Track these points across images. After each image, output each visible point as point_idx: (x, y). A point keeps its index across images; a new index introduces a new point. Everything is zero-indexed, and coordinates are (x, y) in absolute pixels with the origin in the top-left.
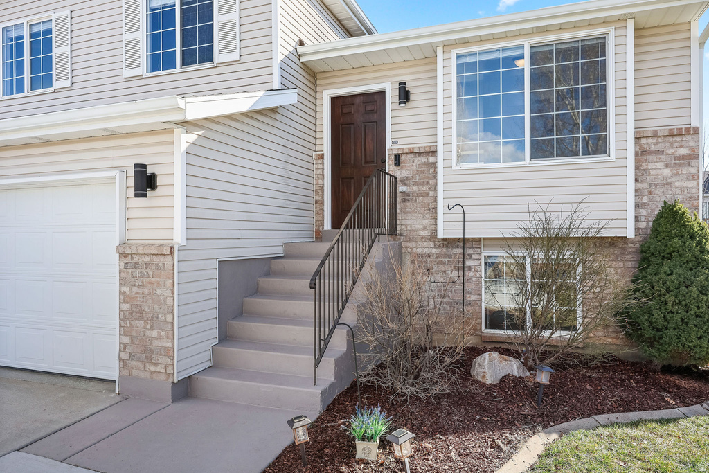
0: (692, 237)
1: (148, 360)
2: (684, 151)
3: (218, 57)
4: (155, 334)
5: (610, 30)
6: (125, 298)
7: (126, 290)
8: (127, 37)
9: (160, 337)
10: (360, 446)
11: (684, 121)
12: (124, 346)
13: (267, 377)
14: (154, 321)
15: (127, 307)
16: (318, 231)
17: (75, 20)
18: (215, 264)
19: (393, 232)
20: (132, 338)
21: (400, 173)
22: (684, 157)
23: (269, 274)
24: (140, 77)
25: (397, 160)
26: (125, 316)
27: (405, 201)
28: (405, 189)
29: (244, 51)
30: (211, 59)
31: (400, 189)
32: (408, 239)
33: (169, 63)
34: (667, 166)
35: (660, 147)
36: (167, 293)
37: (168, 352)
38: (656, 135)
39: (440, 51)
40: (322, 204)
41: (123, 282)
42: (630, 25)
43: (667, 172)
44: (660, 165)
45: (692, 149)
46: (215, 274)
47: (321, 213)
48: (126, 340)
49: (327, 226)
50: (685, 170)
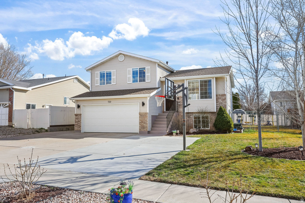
0: (223, 111)
1: (144, 128)
2: (224, 98)
3: (146, 81)
4: (145, 125)
5: (212, 79)
6: (140, 120)
7: (140, 119)
8: (128, 76)
9: (146, 125)
10: (173, 134)
11: (224, 93)
12: (140, 127)
13: (160, 130)
14: (145, 123)
15: (140, 121)
16: (163, 111)
17: (117, 72)
18: (151, 116)
19: (178, 111)
20: (141, 126)
21: (179, 101)
22: (224, 99)
23: (157, 118)
24: (131, 83)
25: (178, 98)
26: (140, 123)
27: (179, 106)
28: (180, 104)
29: (151, 80)
30: (145, 81)
31: (179, 104)
32: (180, 113)
33: (137, 81)
34: (222, 100)
35: (220, 97)
36: (147, 119)
37: (147, 127)
38: (220, 95)
39: (185, 80)
40: (164, 106)
41: (140, 118)
42: (215, 78)
43: (222, 101)
44: (221, 100)
45: (225, 98)
46: (151, 117)
47: (164, 108)
48: (140, 126)
49: (165, 110)
50: (224, 101)
